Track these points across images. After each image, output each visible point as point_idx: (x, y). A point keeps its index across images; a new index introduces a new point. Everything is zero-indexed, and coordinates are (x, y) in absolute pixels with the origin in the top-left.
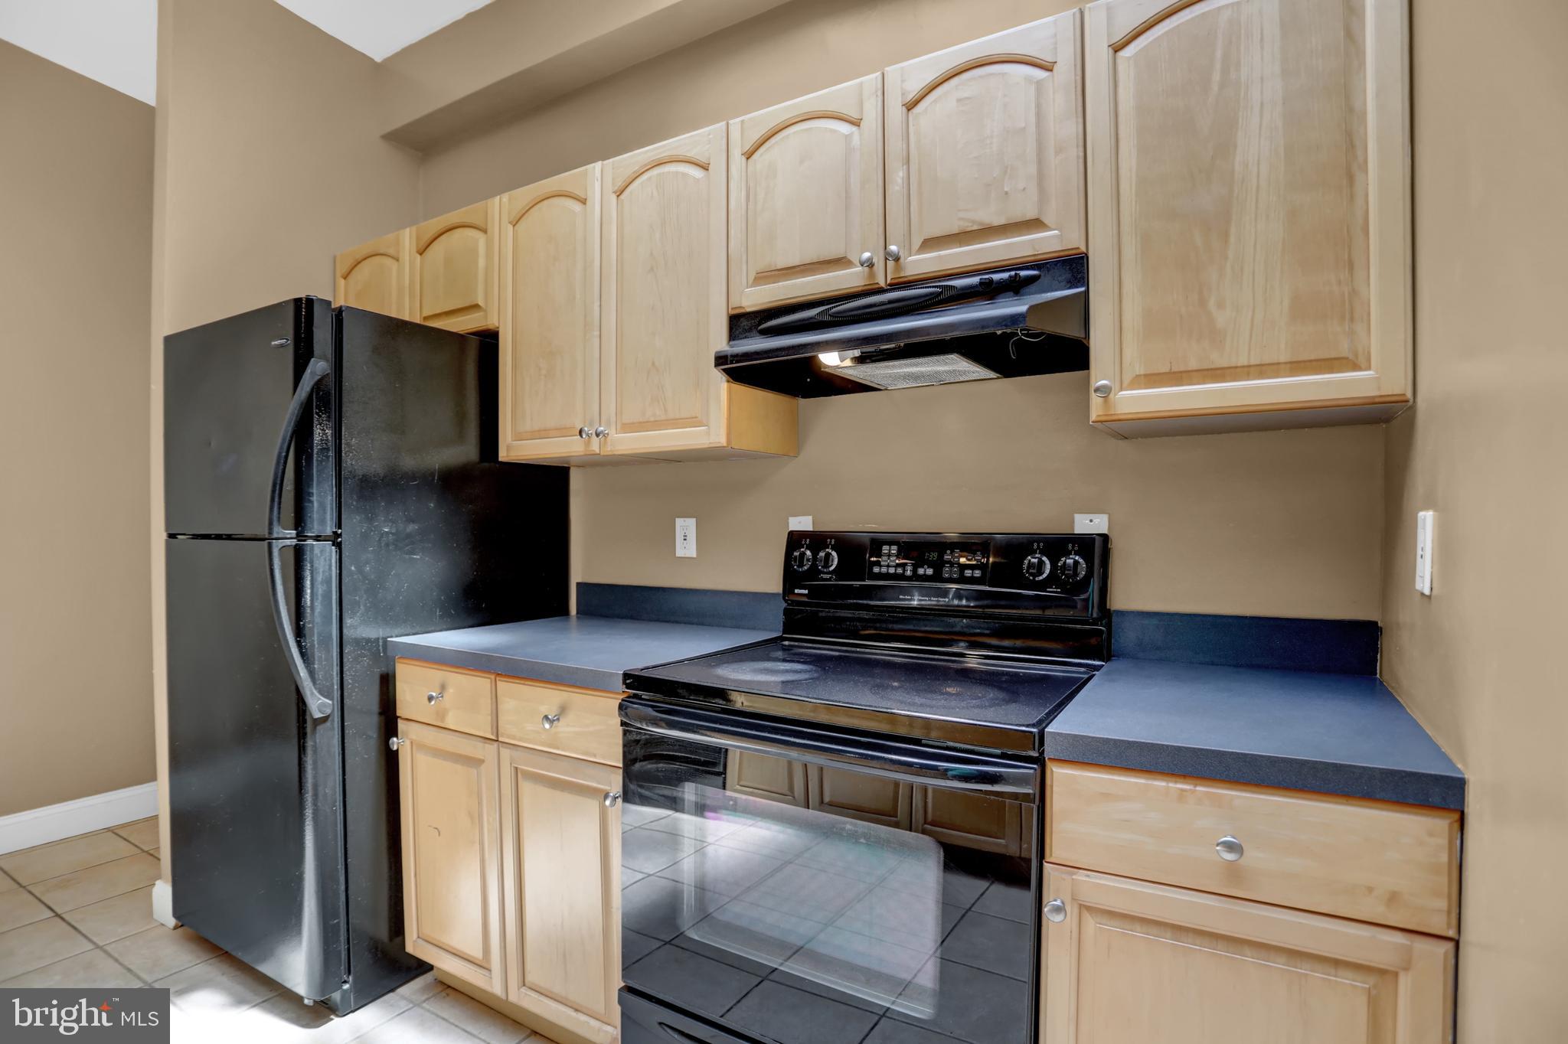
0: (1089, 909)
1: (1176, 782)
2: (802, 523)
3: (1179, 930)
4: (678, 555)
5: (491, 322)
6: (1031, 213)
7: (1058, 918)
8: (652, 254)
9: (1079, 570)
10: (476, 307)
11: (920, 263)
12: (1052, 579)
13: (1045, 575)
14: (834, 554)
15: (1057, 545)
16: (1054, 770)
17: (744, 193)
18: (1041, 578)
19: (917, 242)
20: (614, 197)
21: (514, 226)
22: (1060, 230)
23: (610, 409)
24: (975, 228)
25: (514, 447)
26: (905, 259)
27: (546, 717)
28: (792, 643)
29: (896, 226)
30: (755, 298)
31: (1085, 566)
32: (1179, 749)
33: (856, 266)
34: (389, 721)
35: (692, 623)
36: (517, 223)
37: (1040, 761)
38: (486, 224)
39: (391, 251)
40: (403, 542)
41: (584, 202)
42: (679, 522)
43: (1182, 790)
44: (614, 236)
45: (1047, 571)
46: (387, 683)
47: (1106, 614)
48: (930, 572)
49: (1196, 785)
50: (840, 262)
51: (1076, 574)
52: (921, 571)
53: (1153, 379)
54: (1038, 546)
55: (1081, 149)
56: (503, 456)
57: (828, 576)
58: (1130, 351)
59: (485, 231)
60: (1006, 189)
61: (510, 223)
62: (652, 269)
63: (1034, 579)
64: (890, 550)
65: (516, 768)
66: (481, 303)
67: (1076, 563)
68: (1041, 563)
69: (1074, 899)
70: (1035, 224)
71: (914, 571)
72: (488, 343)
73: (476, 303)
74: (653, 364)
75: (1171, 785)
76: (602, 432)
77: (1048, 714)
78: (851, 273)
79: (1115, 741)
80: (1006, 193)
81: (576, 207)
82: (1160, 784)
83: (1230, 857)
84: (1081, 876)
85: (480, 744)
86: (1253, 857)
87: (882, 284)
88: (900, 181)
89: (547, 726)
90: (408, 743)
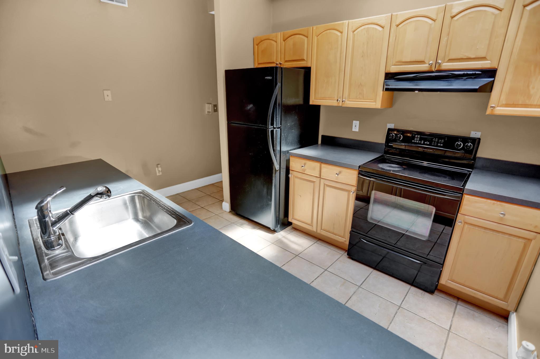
0: (466, 223)
1: (493, 201)
2: (392, 126)
3: (486, 228)
4: (353, 130)
5: (309, 65)
6: (483, 55)
7: (460, 224)
8: (363, 52)
9: (471, 147)
10: (303, 60)
11: (446, 66)
12: (463, 148)
13: (461, 147)
14: (401, 135)
15: (465, 140)
16: (465, 196)
17: (394, 38)
18: (459, 148)
19: (447, 60)
20: (352, 33)
21: (317, 37)
22: (491, 62)
23: (346, 94)
24: (465, 58)
25: (313, 101)
26: (442, 64)
27: (337, 174)
28: (387, 157)
29: (441, 54)
30: (394, 69)
31: (472, 146)
32: (495, 195)
33: (426, 64)
34: (288, 170)
35: (356, 149)
36: (318, 36)
37: (462, 194)
38: (308, 34)
39: (274, 39)
40: (291, 128)
41: (341, 33)
42: (354, 122)
43: (494, 203)
44: (351, 45)
45: (462, 146)
46: (288, 161)
47: (475, 158)
48: (428, 143)
49: (497, 202)
50: (422, 62)
51: (470, 148)
52: (426, 143)
53: (507, 105)
54: (460, 140)
55: (504, 37)
56: (311, 103)
57: (399, 141)
58: (503, 97)
59: (307, 37)
60: (477, 47)
61: (316, 36)
62: (363, 56)
63: (458, 148)
64: (418, 136)
65: (325, 184)
66: (305, 58)
67: (471, 145)
68: (461, 144)
69: (464, 221)
70: (484, 58)
71: (424, 142)
72: (307, 71)
73: (303, 59)
74: (361, 84)
75: (492, 201)
76: (344, 101)
77: (464, 184)
78: (425, 66)
79: (481, 192)
80: (477, 48)
81: (339, 34)
82: (489, 201)
83: (502, 216)
84: (466, 217)
85: (315, 178)
86: (507, 216)
87: (434, 70)
88: (445, 40)
89: (337, 175)
90: (293, 176)
